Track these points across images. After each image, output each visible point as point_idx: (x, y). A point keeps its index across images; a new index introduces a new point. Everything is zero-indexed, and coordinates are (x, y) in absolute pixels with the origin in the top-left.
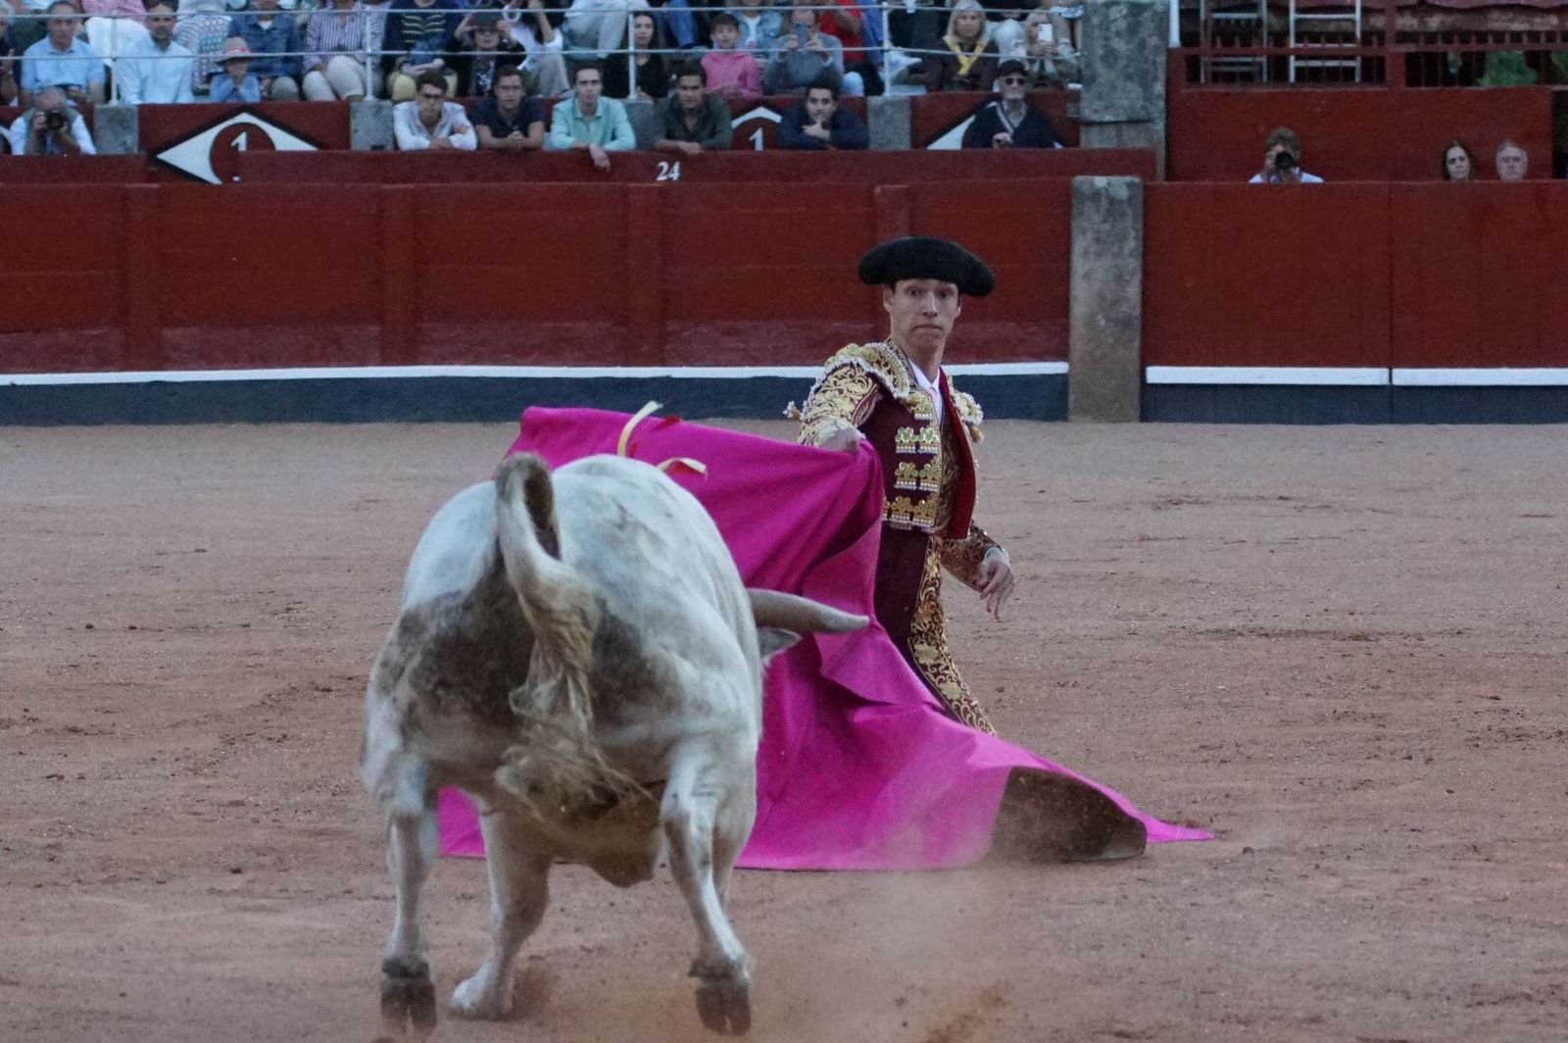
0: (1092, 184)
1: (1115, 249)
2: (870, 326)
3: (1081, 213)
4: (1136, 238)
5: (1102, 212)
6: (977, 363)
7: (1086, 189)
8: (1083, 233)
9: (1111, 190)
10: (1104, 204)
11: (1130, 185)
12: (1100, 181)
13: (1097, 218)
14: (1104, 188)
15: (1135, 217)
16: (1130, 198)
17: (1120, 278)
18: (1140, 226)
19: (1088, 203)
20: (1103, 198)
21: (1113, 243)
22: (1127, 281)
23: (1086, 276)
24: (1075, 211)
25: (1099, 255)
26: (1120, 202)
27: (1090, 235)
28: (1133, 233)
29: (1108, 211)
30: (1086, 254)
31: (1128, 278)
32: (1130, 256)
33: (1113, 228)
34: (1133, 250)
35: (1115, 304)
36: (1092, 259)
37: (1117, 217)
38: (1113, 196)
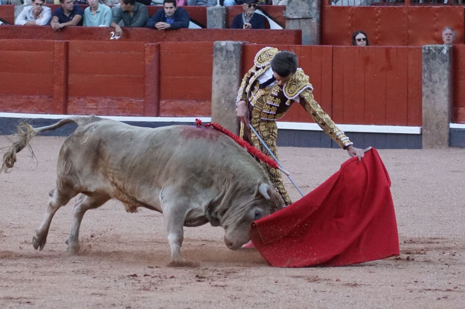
0: (220, 44)
1: (229, 71)
2: (143, 100)
3: (216, 56)
4: (236, 67)
5: (224, 56)
7: (218, 46)
8: (217, 64)
9: (227, 48)
10: (224, 53)
11: (234, 45)
12: (223, 43)
13: (223, 58)
14: (225, 46)
15: (237, 58)
16: (234, 51)
17: (230, 83)
18: (238, 61)
19: (218, 52)
20: (224, 50)
21: (228, 69)
22: (233, 85)
23: (217, 82)
24: (214, 55)
25: (222, 73)
26: (231, 52)
27: (219, 65)
28: (235, 65)
29: (226, 55)
30: (217, 73)
31: (233, 83)
32: (234, 74)
33: (228, 63)
34: (235, 72)
35: (228, 94)
36: (220, 75)
37: (229, 58)
38: (227, 49)
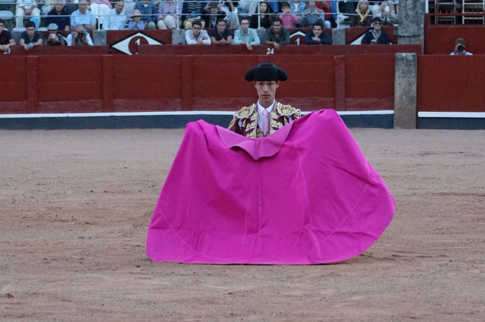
0: (401, 55)
1: (409, 75)
2: (332, 99)
3: (398, 64)
4: (415, 72)
5: (404, 64)
6: (366, 111)
7: (399, 57)
8: (399, 70)
10: (405, 61)
11: (413, 56)
12: (404, 55)
13: (403, 66)
14: (406, 57)
15: (415, 66)
16: (413, 59)
17: (410, 85)
18: (416, 68)
19: (400, 61)
22: (412, 85)
23: (399, 84)
24: (396, 64)
25: (404, 77)
26: (410, 61)
27: (401, 71)
28: (414, 71)
29: (407, 63)
30: (400, 77)
31: (412, 84)
32: (413, 77)
33: (408, 69)
34: (414, 76)
35: (408, 92)
36: (401, 78)
37: (409, 66)
38: (408, 59)
